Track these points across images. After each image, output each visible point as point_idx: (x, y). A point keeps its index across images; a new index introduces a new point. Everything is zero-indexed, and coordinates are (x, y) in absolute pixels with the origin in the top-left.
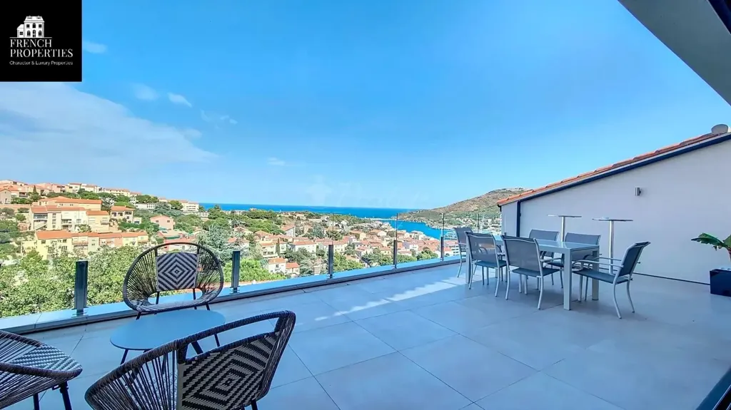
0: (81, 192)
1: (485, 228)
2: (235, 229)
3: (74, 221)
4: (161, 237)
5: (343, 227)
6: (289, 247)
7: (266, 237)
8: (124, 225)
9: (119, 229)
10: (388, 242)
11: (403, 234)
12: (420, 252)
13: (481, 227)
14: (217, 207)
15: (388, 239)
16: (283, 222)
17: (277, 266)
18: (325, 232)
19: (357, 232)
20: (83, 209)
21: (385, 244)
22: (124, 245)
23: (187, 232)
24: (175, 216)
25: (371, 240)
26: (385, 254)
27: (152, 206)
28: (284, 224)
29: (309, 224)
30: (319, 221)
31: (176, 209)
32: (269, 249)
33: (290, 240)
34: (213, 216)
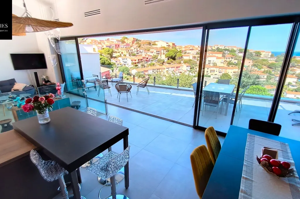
0: (218, 48)
3: (212, 61)
20: (215, 56)
24: (254, 60)
31: (257, 56)
34: (279, 60)
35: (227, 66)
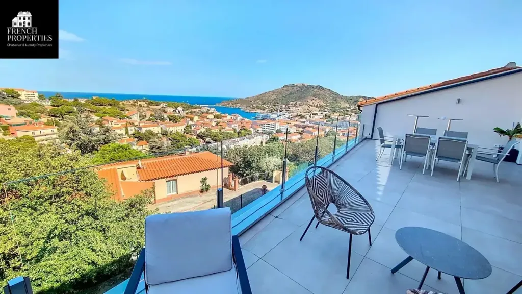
1: (281, 111)
5: (179, 112)
6: (137, 129)
7: (113, 121)
11: (226, 117)
12: (240, 129)
13: (279, 111)
14: (58, 96)
15: (215, 120)
16: (126, 108)
18: (166, 117)
21: (214, 124)
23: (33, 119)
24: (14, 105)
25: (202, 122)
26: (215, 132)
28: (128, 110)
29: (151, 110)
30: (158, 107)
31: (13, 97)
32: (119, 132)
33: (136, 124)
34: (56, 104)
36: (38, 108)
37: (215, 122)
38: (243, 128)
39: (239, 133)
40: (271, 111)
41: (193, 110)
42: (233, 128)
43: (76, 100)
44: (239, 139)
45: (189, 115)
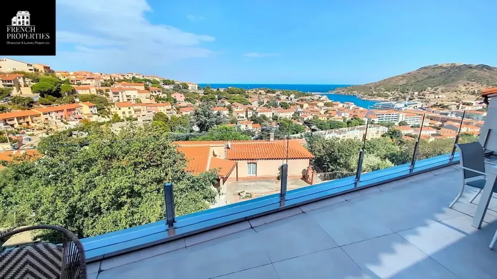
0: (133, 78)
1: (410, 99)
2: (220, 101)
3: (132, 97)
4: (178, 106)
5: (291, 99)
6: (254, 113)
7: (239, 106)
8: (158, 99)
9: (156, 101)
10: (325, 111)
11: (338, 105)
12: (350, 118)
13: (407, 99)
14: (208, 86)
15: (325, 108)
16: (250, 96)
17: (247, 126)
18: (279, 104)
19: (302, 103)
20: (135, 89)
21: (322, 112)
22: (160, 111)
23: (192, 103)
24: (184, 93)
25: (312, 109)
26: (322, 120)
27: (172, 87)
28: (251, 97)
29: (268, 98)
30: (274, 95)
31: (185, 88)
32: (241, 115)
33: (255, 109)
34: (206, 93)
35: (156, 102)
36: (196, 96)
37: (324, 109)
38: (355, 118)
39: (348, 123)
40: (397, 99)
41: (304, 98)
42: (343, 117)
43: (218, 90)
44: (347, 129)
45: (300, 103)
